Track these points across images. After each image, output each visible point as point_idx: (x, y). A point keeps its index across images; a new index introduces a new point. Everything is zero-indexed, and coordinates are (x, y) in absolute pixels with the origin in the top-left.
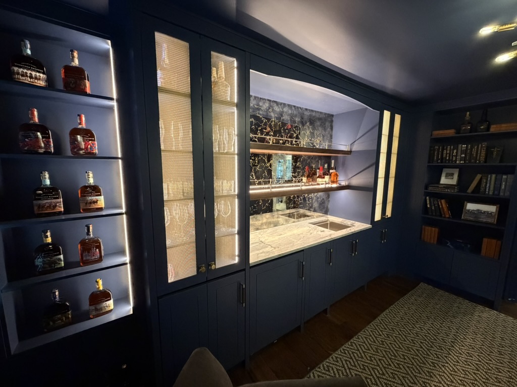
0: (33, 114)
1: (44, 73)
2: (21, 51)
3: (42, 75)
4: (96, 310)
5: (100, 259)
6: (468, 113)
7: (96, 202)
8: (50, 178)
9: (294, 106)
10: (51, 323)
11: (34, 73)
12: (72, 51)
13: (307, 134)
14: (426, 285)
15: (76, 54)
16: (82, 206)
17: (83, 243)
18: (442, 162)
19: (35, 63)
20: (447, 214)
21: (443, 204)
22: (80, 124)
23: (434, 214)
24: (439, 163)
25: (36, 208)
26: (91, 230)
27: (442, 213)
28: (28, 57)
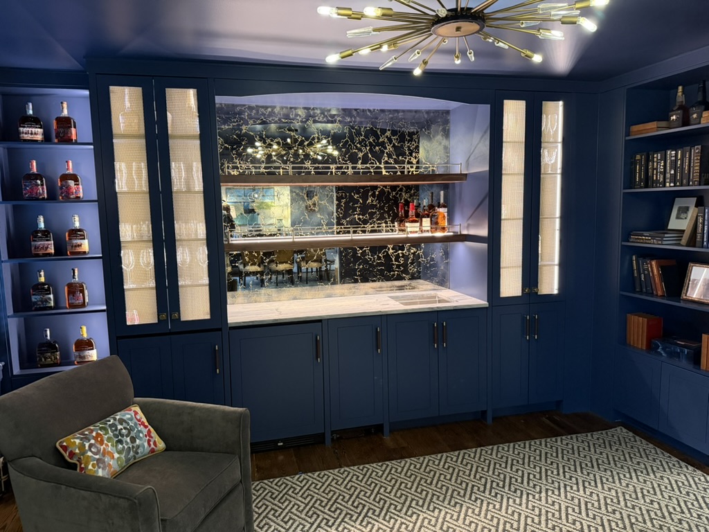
0: (32, 165)
1: (40, 128)
2: (26, 111)
3: (39, 130)
4: (80, 357)
5: (83, 305)
6: (680, 88)
7: (80, 246)
8: (44, 222)
9: (356, 110)
10: (43, 360)
11: (33, 130)
12: (62, 103)
13: (386, 151)
14: (624, 430)
15: (65, 105)
16: (69, 248)
17: (70, 286)
18: (646, 186)
19: (34, 121)
20: (659, 287)
21: (654, 267)
22: (68, 169)
23: (644, 290)
24: (641, 188)
25: (33, 248)
26: (76, 274)
27: (653, 287)
28: (30, 116)
